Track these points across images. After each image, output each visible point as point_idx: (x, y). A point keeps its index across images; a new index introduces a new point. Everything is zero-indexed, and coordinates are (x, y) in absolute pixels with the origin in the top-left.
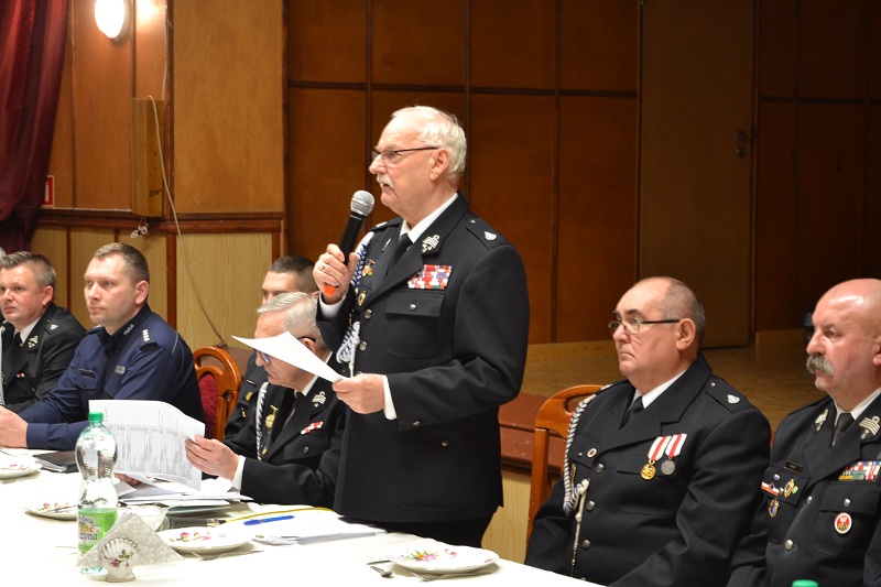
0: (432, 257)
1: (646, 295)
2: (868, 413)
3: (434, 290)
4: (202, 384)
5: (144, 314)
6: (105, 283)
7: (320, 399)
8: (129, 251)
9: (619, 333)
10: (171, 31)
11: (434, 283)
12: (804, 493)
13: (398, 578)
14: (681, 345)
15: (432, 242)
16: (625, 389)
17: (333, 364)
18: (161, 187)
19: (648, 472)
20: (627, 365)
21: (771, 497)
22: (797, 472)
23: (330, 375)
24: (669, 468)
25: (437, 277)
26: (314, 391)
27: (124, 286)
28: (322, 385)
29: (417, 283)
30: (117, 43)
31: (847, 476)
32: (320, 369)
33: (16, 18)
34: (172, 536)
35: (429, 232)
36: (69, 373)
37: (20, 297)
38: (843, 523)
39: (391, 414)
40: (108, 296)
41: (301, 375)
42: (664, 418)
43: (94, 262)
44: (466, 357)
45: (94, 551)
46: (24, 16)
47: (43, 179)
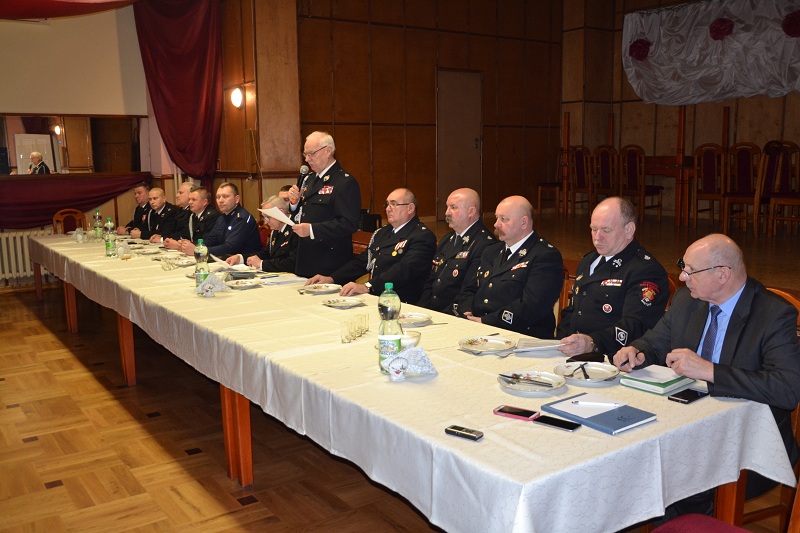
0: (327, 183)
1: (397, 195)
2: (465, 235)
3: (327, 195)
4: (261, 233)
5: (239, 208)
6: (225, 196)
7: (287, 233)
8: (231, 185)
9: (388, 208)
10: (257, 104)
11: (328, 192)
12: (445, 263)
13: (306, 295)
14: (410, 213)
15: (327, 178)
16: (390, 227)
17: (292, 219)
18: (256, 162)
19: (394, 254)
20: (391, 220)
21: (435, 265)
22: (442, 255)
23: (291, 223)
24: (401, 252)
25: (328, 190)
26: (285, 231)
27: (232, 197)
28: (289, 228)
29: (321, 192)
30: (240, 109)
31: (458, 257)
32: (287, 221)
33: (204, 101)
34: (233, 283)
35: (326, 175)
36: (214, 229)
37: (195, 203)
38: (456, 272)
39: (312, 237)
40: (227, 201)
41: (282, 223)
42: (400, 237)
43: (220, 189)
44: (338, 217)
45: (200, 287)
46: (207, 101)
47: (216, 161)
